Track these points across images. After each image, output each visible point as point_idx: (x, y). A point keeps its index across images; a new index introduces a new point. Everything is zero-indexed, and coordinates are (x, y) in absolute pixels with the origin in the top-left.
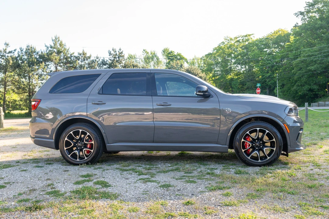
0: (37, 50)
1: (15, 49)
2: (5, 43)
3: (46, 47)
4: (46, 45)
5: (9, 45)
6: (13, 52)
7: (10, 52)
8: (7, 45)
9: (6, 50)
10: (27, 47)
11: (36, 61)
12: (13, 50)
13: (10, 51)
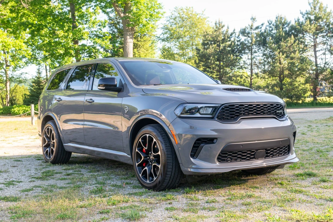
0: (288, 20)
1: (262, 23)
2: (251, 18)
3: (301, 14)
4: (302, 12)
5: (256, 20)
6: (260, 27)
7: (257, 28)
8: (253, 19)
9: (252, 26)
10: (277, 18)
11: (284, 35)
12: (260, 24)
13: (257, 26)
